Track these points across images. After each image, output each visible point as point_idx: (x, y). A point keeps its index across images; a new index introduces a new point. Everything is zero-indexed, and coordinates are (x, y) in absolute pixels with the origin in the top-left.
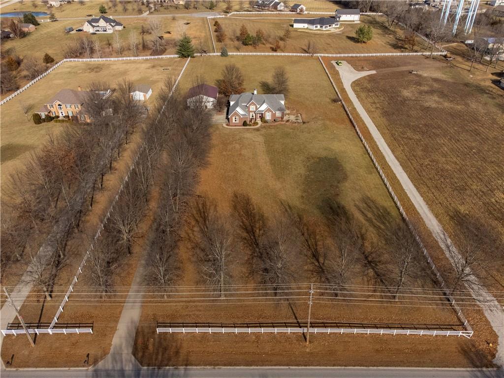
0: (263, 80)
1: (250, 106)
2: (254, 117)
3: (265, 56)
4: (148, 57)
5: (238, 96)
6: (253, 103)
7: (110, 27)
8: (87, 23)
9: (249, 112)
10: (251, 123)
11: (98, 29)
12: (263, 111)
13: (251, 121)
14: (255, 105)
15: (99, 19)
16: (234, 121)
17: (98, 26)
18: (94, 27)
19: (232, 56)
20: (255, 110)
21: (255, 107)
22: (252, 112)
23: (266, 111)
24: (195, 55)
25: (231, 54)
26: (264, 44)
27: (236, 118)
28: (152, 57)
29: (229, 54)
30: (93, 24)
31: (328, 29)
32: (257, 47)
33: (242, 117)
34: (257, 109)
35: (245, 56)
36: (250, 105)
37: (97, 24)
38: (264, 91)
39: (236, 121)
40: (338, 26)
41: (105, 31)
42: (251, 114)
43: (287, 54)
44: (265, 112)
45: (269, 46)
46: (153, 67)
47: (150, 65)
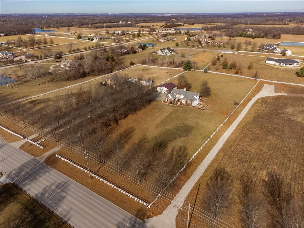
2: (178, 101)
4: (172, 68)
7: (169, 53)
8: (160, 50)
10: (174, 103)
11: (164, 53)
12: (181, 98)
15: (165, 49)
16: (167, 100)
17: (164, 52)
18: (162, 52)
21: (178, 96)
24: (192, 70)
25: (209, 72)
28: (174, 68)
30: (163, 51)
31: (288, 66)
33: (170, 99)
37: (165, 51)
40: (299, 65)
41: (167, 54)
46: (168, 72)
47: (167, 71)
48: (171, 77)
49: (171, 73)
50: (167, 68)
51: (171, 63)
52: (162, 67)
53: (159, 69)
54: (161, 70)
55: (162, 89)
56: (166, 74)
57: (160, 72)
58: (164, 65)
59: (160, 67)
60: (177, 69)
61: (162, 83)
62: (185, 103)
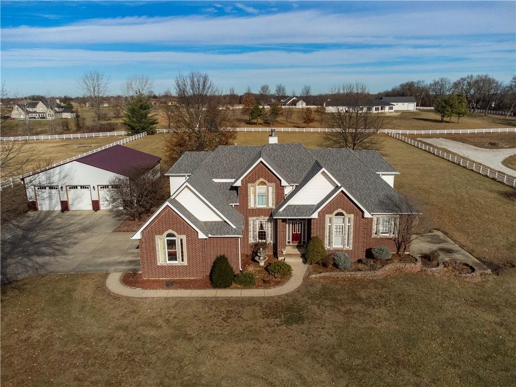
1: (250, 188)
2: (269, 240)
5: (204, 154)
6: (263, 173)
7: (52, 113)
8: (17, 106)
9: (247, 212)
10: (251, 269)
11: (34, 115)
12: (311, 209)
13: (252, 257)
14: (270, 179)
15: (37, 103)
16: (162, 258)
18: (28, 112)
20: (271, 205)
21: (271, 189)
22: (258, 212)
23: (329, 210)
27: (171, 244)
30: (27, 109)
33: (202, 236)
34: (281, 199)
36: (251, 179)
37: (34, 110)
39: (172, 256)
40: (393, 111)
42: (255, 223)
44: (322, 215)
46: (65, 145)
47: (62, 144)
50: (57, 137)
52: (35, 137)
59: (27, 138)
60: (101, 134)
62: (351, 241)
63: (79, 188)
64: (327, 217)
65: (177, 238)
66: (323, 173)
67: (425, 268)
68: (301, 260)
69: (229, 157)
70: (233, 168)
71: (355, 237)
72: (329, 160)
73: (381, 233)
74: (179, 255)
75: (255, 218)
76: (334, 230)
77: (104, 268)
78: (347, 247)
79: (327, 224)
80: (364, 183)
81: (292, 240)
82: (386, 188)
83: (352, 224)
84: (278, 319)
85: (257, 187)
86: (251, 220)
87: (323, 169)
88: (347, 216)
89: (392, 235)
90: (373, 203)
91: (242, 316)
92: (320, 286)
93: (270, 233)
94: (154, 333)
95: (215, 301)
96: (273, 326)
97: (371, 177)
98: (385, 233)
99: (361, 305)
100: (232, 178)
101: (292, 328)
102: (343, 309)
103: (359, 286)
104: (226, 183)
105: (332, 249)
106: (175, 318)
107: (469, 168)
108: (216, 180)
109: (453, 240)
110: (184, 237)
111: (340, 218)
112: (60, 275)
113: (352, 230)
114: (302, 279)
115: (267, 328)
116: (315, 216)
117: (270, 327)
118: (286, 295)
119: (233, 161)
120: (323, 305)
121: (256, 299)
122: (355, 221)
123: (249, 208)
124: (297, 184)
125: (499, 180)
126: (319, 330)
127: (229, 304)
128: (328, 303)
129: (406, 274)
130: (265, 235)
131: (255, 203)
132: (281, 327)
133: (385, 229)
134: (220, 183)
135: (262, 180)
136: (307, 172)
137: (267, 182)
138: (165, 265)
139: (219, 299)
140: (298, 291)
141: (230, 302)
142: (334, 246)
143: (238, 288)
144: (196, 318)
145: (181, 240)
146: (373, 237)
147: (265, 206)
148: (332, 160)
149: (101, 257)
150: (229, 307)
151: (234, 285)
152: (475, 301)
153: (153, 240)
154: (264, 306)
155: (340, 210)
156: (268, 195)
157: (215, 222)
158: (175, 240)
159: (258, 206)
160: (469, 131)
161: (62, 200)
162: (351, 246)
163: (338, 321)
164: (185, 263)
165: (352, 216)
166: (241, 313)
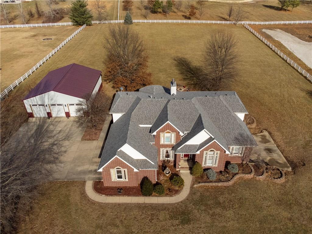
0: (179, 55)
1: (162, 134)
2: (171, 159)
3: (178, 24)
5: (132, 96)
6: (169, 128)
9: (159, 146)
14: (173, 130)
19: (138, 24)
20: (173, 143)
21: (173, 135)
22: (165, 146)
23: (206, 149)
24: (93, 22)
25: (136, 21)
26: (175, 12)
27: (119, 172)
28: (46, 25)
29: (134, 21)
32: (167, 15)
33: (136, 170)
34: (179, 140)
35: (153, 23)
36: (163, 131)
38: (182, 73)
39: (120, 177)
42: (163, 151)
43: (204, 22)
44: (202, 153)
45: (180, 14)
46: (34, 36)
47: (32, 33)
48: (53, 46)
49: (45, 36)
50: (27, 26)
51: (31, 15)
52: (12, 26)
53: (7, 31)
54: (14, 33)
55: (46, 103)
56: (32, 40)
57: (13, 38)
58: (17, 21)
59: (8, 26)
60: (56, 24)
61: (34, 68)
62: (217, 163)
63: (56, 105)
64: (205, 152)
65: (122, 170)
66: (205, 131)
67: (255, 176)
68: (189, 171)
69: (148, 108)
70: (151, 116)
71: (219, 161)
72: (207, 106)
73: (234, 154)
74: (123, 176)
75: (164, 149)
76: (208, 157)
77: (82, 176)
78: (214, 166)
79: (205, 155)
80: (227, 124)
81: (184, 157)
82: (239, 128)
83: (219, 156)
84: (177, 221)
85: (165, 134)
86: (161, 150)
87: (205, 130)
88: (216, 152)
89: (240, 155)
90: (231, 139)
91: (159, 218)
92: (199, 194)
93: (172, 155)
94: (116, 231)
95: (144, 207)
96: (175, 226)
97: (232, 119)
98: (236, 154)
99: (220, 209)
100: (150, 125)
101: (185, 227)
102: (211, 212)
103: (220, 193)
104: (147, 127)
105: (206, 166)
106: (125, 219)
107: (292, 65)
108: (141, 126)
109: (273, 140)
110: (126, 170)
111: (212, 152)
112: (59, 182)
113: (218, 158)
114: (189, 188)
115: (172, 227)
116: (198, 152)
117: (174, 226)
118: (181, 202)
119: (150, 111)
120: (200, 209)
121: (166, 205)
122: (220, 154)
123: (161, 144)
124: (188, 132)
125: (309, 79)
126: (198, 229)
127: (152, 209)
128: (203, 208)
129: (245, 181)
130: (169, 156)
131: (164, 142)
132: (179, 227)
133: (236, 152)
134: (143, 127)
135: (168, 131)
136: (194, 123)
137: (171, 132)
138: (116, 181)
139: (147, 205)
140: (187, 199)
141: (153, 207)
142: (207, 165)
143: (156, 196)
144: (136, 219)
145: (124, 171)
146: (229, 156)
147: (170, 143)
148: (209, 106)
149: (79, 166)
150: (152, 211)
151: (154, 194)
152: (279, 200)
153: (109, 171)
154: (170, 210)
155: (212, 149)
156: (171, 138)
157: (142, 160)
158: (121, 171)
159: (166, 143)
160: (297, 22)
161: (47, 112)
162: (217, 165)
163: (208, 222)
164: (127, 180)
165: (219, 152)
166: (158, 216)
